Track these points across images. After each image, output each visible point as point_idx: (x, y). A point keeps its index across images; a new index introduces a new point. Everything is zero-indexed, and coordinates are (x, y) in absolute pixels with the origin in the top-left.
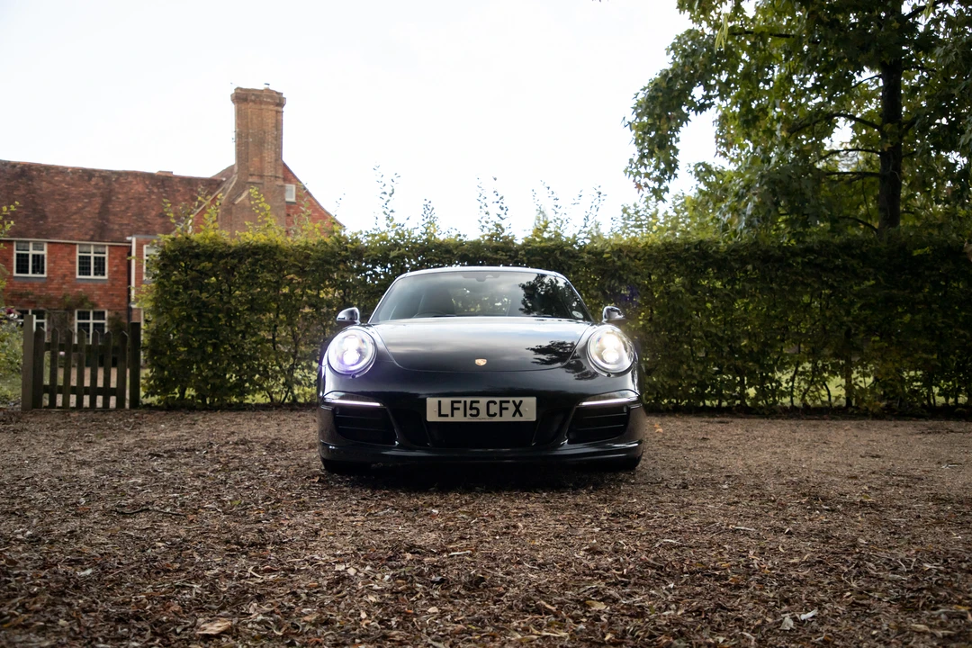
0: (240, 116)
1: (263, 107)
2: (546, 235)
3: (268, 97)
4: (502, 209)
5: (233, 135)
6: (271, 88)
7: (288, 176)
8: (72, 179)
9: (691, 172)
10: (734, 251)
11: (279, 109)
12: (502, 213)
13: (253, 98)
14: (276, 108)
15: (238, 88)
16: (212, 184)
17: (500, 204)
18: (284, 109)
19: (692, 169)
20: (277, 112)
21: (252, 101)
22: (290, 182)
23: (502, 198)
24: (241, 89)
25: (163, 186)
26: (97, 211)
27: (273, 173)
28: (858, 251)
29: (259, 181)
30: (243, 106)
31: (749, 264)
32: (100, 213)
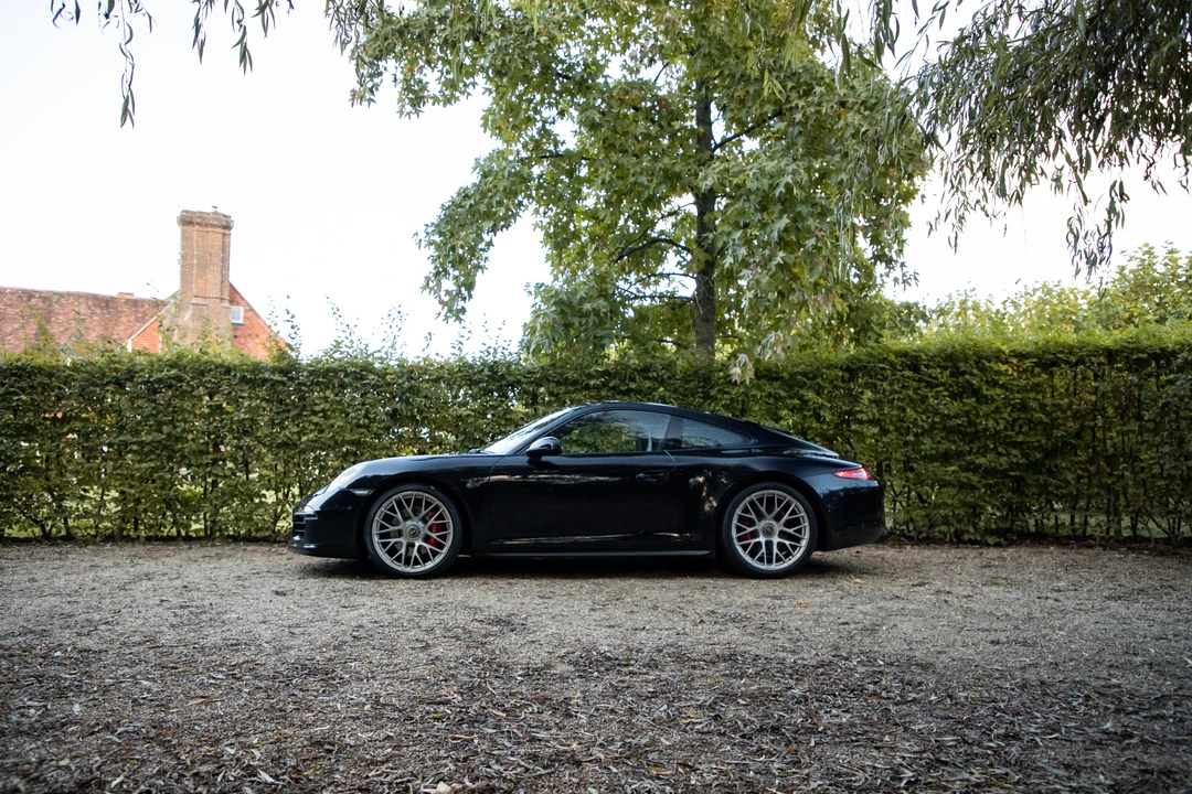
0: (185, 238)
1: (209, 229)
2: (337, 355)
3: (215, 219)
4: (293, 327)
5: (179, 257)
6: (219, 210)
7: (234, 297)
8: (10, 299)
9: (530, 293)
10: (529, 373)
11: (227, 232)
12: (292, 331)
13: (199, 220)
14: (222, 231)
15: (183, 211)
16: (157, 304)
17: (291, 324)
18: (232, 232)
19: (532, 289)
20: (224, 235)
21: (199, 224)
22: (238, 304)
23: (293, 317)
24: (187, 212)
25: (107, 306)
26: (34, 332)
27: (219, 295)
28: (655, 374)
29: (204, 302)
30: (189, 228)
31: (541, 386)
32: (36, 334)
